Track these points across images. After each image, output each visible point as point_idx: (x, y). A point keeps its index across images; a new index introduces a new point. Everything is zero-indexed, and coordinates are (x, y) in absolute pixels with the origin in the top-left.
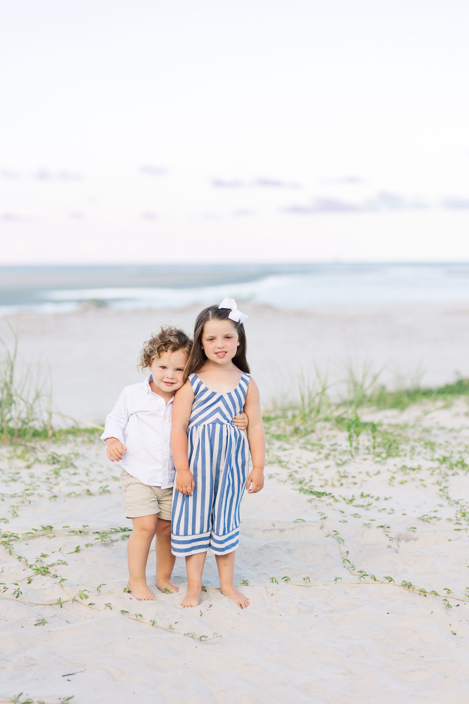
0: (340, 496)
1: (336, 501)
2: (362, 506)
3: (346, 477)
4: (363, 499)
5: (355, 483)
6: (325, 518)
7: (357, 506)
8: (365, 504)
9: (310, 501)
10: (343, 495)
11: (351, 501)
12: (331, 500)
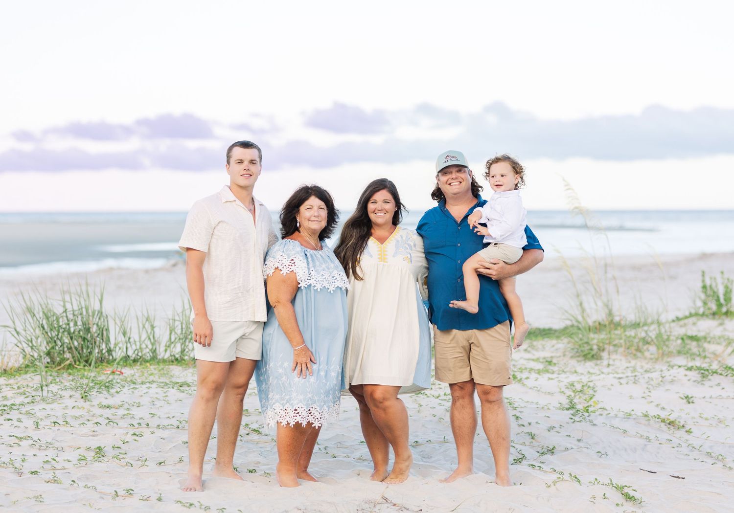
0: (431, 394)
1: (428, 397)
2: (445, 400)
3: (434, 384)
4: (446, 396)
5: (441, 388)
6: (421, 406)
7: (442, 400)
8: (447, 399)
9: (411, 397)
10: (433, 394)
11: (438, 397)
12: (425, 396)
